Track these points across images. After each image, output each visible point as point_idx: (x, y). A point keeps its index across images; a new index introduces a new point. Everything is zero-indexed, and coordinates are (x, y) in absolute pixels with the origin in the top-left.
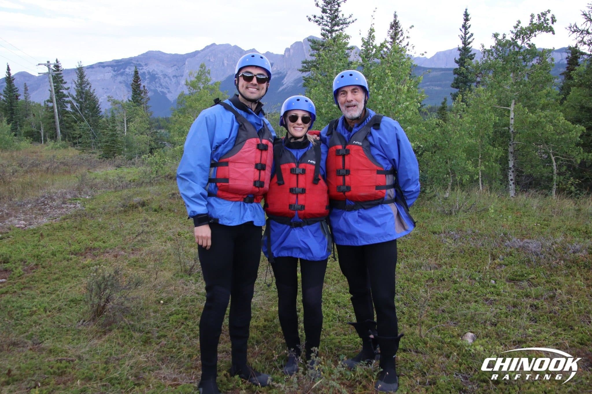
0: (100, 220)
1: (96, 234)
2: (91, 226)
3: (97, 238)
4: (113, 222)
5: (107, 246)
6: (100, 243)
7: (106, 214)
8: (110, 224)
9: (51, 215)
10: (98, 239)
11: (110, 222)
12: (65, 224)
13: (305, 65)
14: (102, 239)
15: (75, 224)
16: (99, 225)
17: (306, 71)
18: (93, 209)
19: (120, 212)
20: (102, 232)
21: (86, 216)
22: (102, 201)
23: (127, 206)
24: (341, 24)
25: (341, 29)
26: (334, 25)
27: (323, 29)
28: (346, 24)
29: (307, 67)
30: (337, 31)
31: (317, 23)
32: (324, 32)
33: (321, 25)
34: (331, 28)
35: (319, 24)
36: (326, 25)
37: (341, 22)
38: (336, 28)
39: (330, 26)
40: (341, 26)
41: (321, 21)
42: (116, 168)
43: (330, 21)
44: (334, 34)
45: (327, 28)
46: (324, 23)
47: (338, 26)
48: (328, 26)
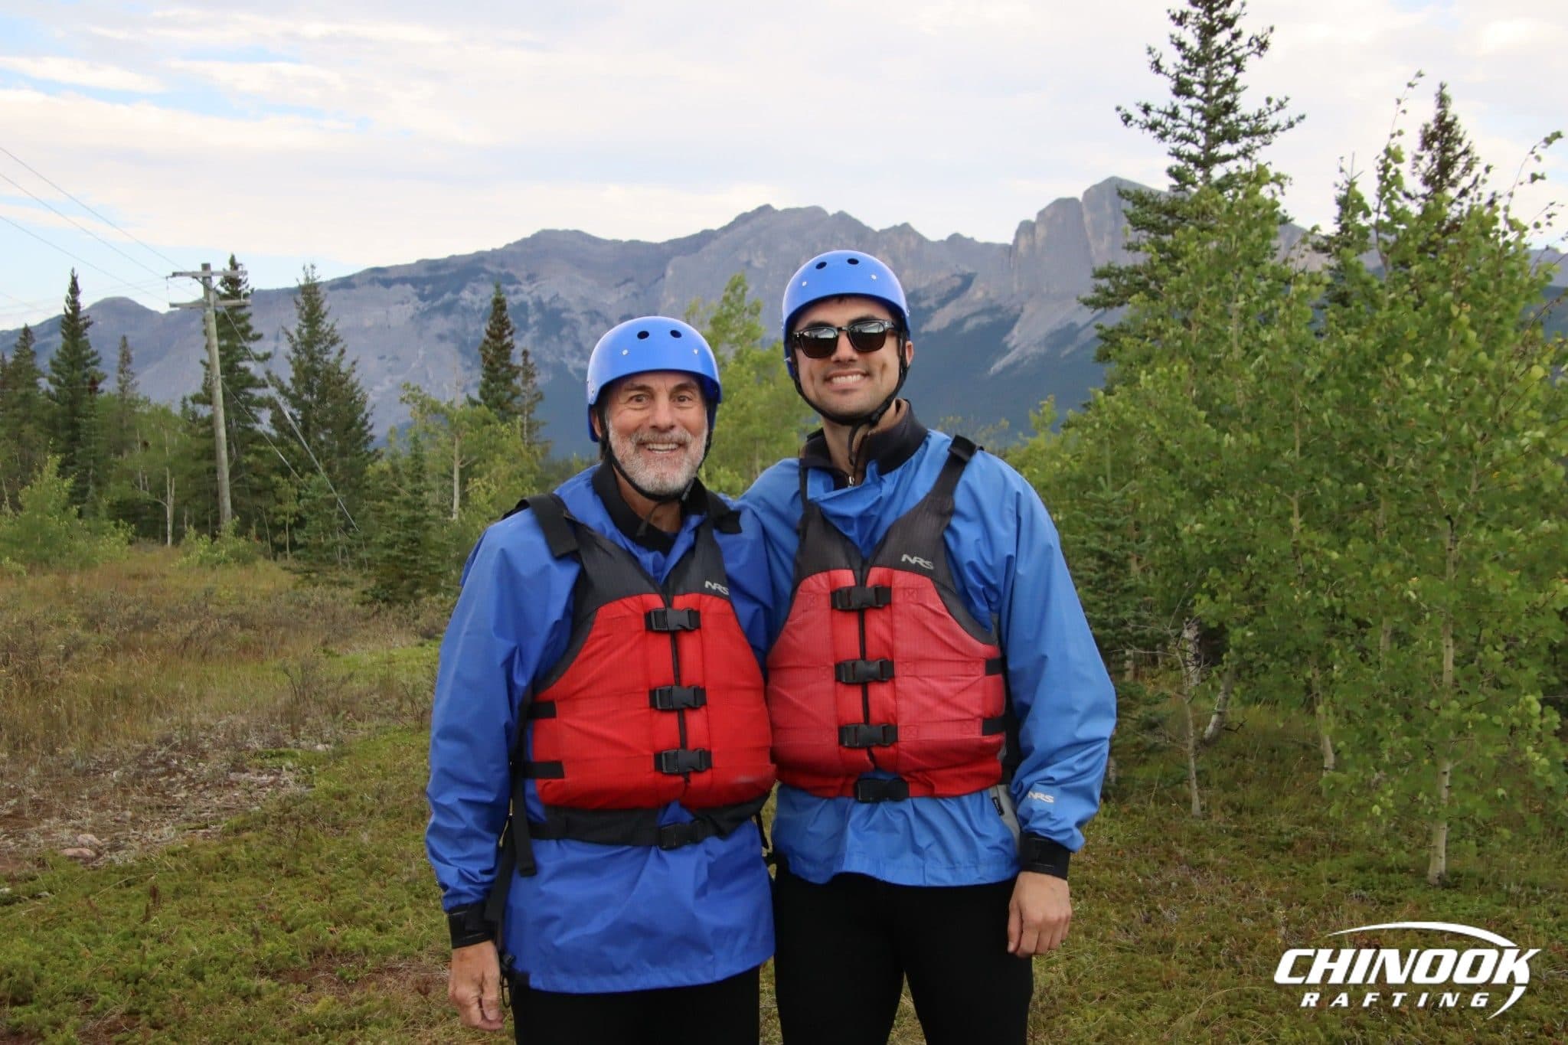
0: (365, 838)
1: (349, 897)
2: (332, 860)
3: (354, 909)
5: (393, 943)
6: (365, 934)
7: (387, 815)
8: (401, 856)
9: (190, 812)
10: (360, 914)
11: (401, 848)
12: (239, 853)
13: (1104, 283)
14: (373, 916)
15: (275, 854)
16: (360, 857)
17: (1107, 305)
18: (341, 796)
20: (373, 886)
21: (313, 821)
22: (373, 763)
24: (1246, 134)
25: (1245, 153)
26: (1218, 140)
27: (1177, 154)
28: (1264, 132)
29: (1112, 290)
30: (1227, 158)
31: (1154, 133)
32: (1181, 164)
33: (1169, 137)
34: (1207, 149)
35: (1162, 136)
36: (1188, 139)
37: (1244, 126)
38: (1225, 149)
39: (1202, 142)
40: (1244, 142)
41: (1169, 123)
42: (420, 640)
43: (1204, 124)
44: (1218, 172)
45: (1193, 150)
46: (1179, 131)
47: (1233, 140)
48: (1196, 143)
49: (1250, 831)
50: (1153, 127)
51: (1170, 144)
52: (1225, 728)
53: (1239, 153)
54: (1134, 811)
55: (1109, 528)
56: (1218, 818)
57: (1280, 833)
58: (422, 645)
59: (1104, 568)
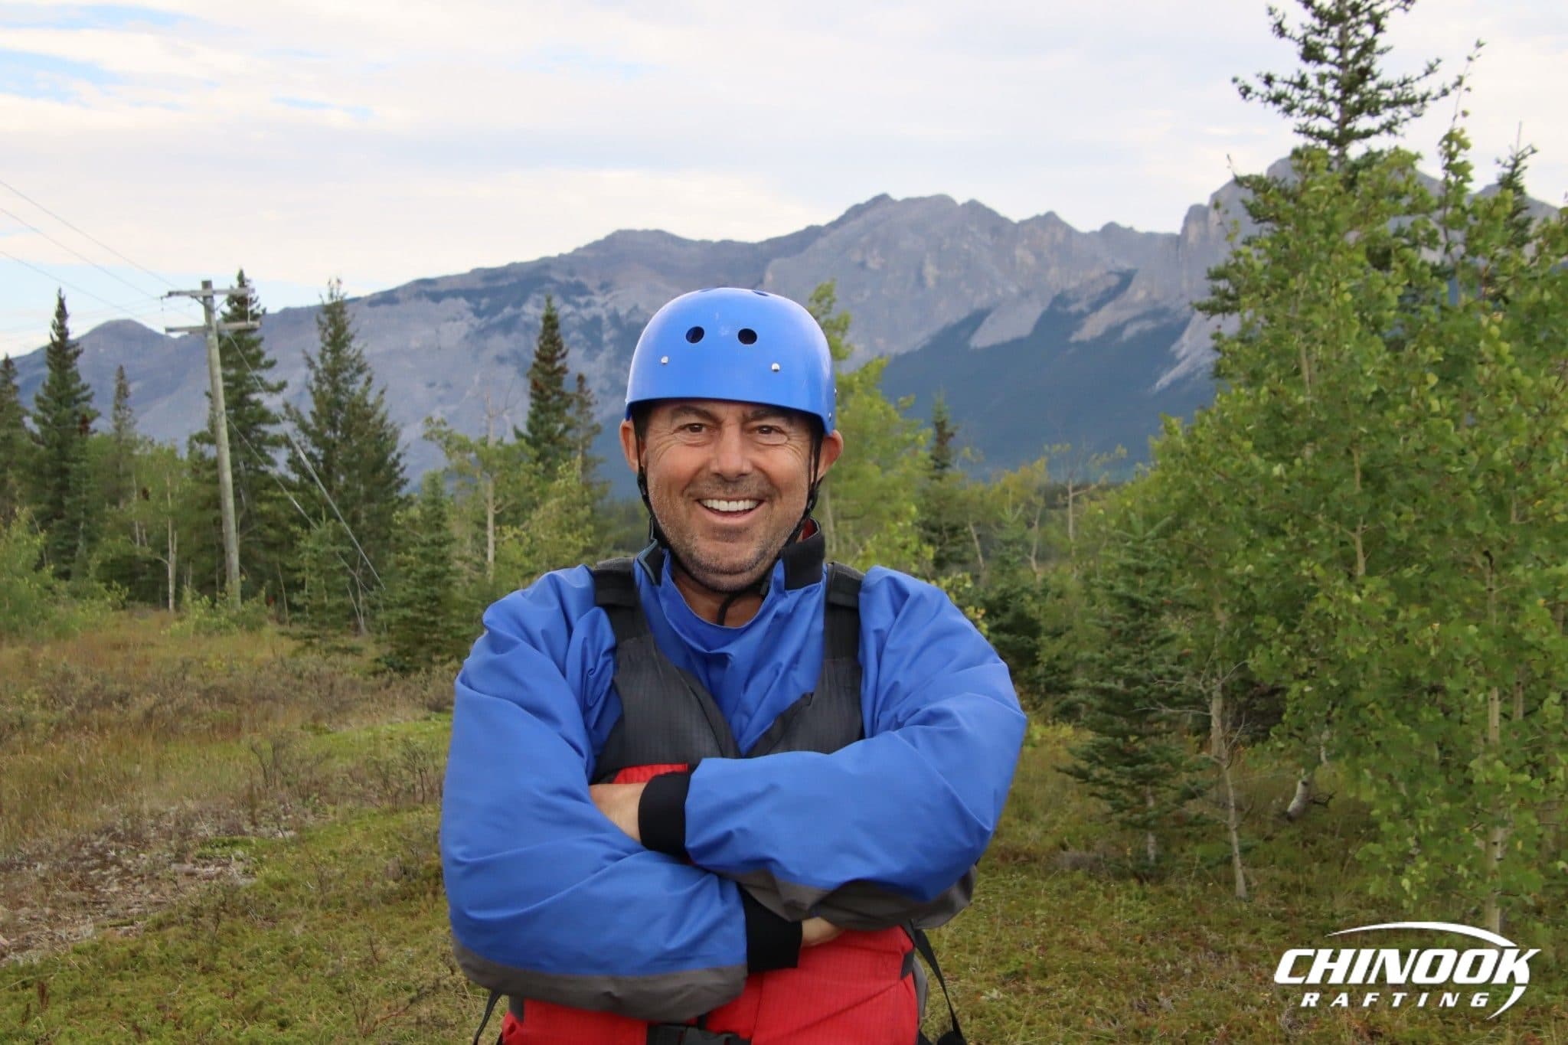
0: (297, 930)
1: (263, 991)
2: (254, 954)
3: (260, 1005)
4: (348, 938)
7: (325, 905)
8: (331, 949)
9: (116, 908)
10: (264, 1011)
11: (333, 940)
12: (152, 949)
13: (1222, 284)
14: (280, 1012)
15: (193, 949)
16: (287, 949)
17: (1225, 310)
18: (280, 886)
19: (387, 899)
20: (293, 982)
21: (245, 913)
22: (326, 850)
23: (415, 875)
24: (1389, 105)
25: (1389, 127)
26: (1357, 111)
27: (1306, 132)
28: (1410, 102)
29: (1231, 291)
30: (1368, 134)
31: (1278, 107)
32: (1311, 142)
33: (1296, 111)
34: (1342, 123)
35: (1288, 110)
36: (1320, 113)
37: (1387, 95)
38: (1363, 123)
39: (1336, 116)
40: (1387, 115)
41: (1296, 95)
42: (425, 712)
43: (1338, 94)
44: (1355, 151)
45: (1324, 125)
46: (1308, 104)
47: (1374, 113)
48: (1329, 117)
49: (1299, 915)
50: (1277, 100)
51: (1298, 119)
52: (1312, 801)
53: (1383, 127)
54: (1171, 893)
55: (1141, 571)
56: (1263, 901)
57: (1333, 916)
58: (427, 719)
59: (1136, 617)
